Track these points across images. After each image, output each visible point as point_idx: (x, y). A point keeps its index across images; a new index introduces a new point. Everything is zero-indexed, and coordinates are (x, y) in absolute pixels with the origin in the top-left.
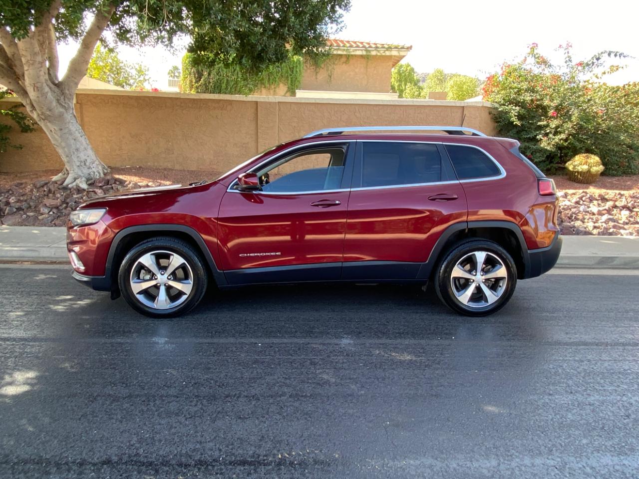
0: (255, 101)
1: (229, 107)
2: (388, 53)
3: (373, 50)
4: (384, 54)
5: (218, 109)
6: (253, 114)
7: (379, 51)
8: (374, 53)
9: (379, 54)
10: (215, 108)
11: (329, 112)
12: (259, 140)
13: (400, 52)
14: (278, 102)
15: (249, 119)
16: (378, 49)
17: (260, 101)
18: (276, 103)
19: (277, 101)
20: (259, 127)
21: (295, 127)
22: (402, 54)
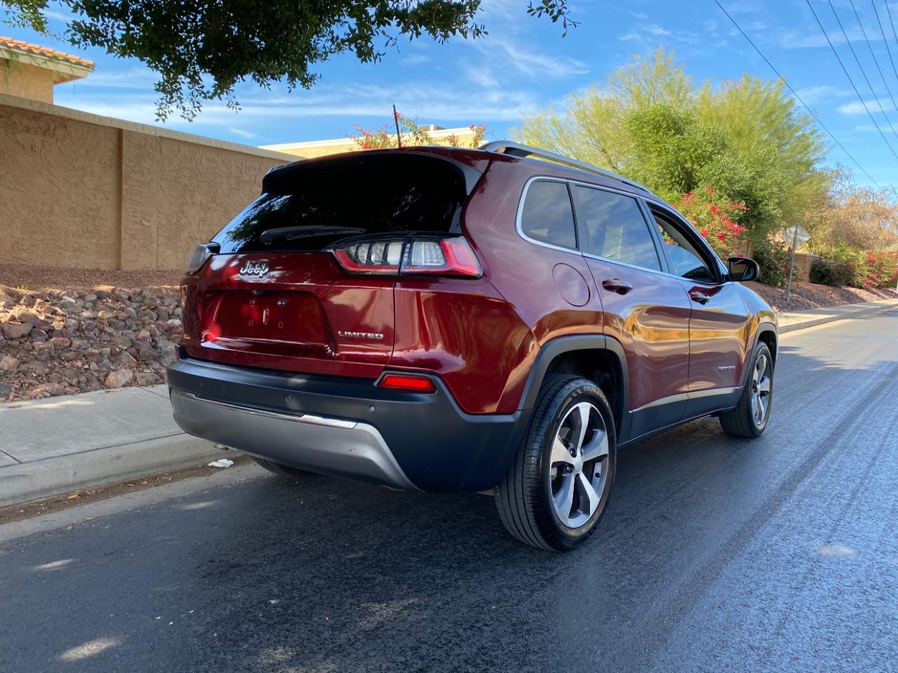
0: (116, 128)
1: (60, 132)
2: (50, 66)
3: (22, 54)
4: (43, 66)
5: (36, 133)
6: (110, 153)
7: (34, 59)
8: (24, 60)
9: (34, 64)
10: (28, 130)
11: (238, 167)
12: (123, 204)
13: (74, 69)
14: (160, 137)
15: (103, 161)
16: (32, 55)
17: (127, 129)
18: (156, 137)
19: (158, 135)
20: (124, 179)
21: (185, 185)
22: (77, 72)
